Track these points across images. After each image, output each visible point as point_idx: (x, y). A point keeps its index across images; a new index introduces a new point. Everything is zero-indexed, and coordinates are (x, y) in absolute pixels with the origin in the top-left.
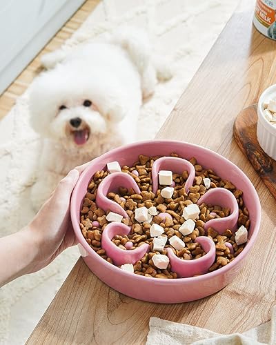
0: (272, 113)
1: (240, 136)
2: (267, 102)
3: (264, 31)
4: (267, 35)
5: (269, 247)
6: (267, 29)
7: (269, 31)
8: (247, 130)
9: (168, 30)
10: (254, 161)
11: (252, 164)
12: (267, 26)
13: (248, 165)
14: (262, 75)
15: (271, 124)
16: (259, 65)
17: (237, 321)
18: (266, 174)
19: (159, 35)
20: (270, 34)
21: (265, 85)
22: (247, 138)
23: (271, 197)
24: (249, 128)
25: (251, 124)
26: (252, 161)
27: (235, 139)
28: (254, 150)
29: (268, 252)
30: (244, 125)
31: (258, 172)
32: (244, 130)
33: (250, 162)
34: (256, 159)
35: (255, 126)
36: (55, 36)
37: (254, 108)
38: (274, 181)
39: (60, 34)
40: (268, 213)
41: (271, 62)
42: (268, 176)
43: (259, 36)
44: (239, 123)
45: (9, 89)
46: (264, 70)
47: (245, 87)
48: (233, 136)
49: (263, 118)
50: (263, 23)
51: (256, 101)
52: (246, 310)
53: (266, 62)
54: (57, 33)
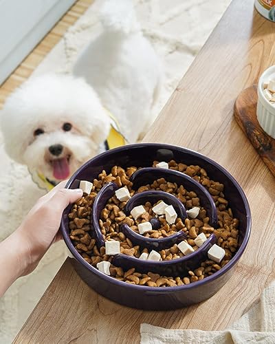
0: (272, 93)
1: (240, 115)
2: (267, 82)
3: (265, 13)
4: (268, 18)
5: (267, 222)
6: (268, 11)
7: (270, 14)
8: (247, 109)
9: (170, 19)
10: (254, 140)
11: (252, 142)
12: (268, 9)
13: (248, 144)
14: (263, 56)
15: (270, 103)
16: (259, 46)
17: (235, 292)
18: (265, 152)
19: (162, 24)
20: (271, 17)
21: (266, 66)
22: (247, 118)
23: (269, 174)
24: (249, 107)
25: (251, 103)
26: (252, 139)
27: (235, 118)
28: (254, 129)
29: (265, 226)
30: (244, 105)
31: (257, 150)
32: (244, 109)
33: (250, 141)
34: (255, 138)
35: (255, 105)
36: (60, 20)
37: (254, 88)
38: (272, 159)
39: (66, 18)
40: (267, 189)
41: (271, 43)
42: (267, 154)
43: (260, 18)
44: (239, 102)
45: (16, 72)
46: (265, 51)
47: (246, 68)
48: (234, 115)
49: (263, 98)
50: (265, 6)
51: (256, 81)
52: (244, 281)
53: (267, 44)
54: (63, 17)
